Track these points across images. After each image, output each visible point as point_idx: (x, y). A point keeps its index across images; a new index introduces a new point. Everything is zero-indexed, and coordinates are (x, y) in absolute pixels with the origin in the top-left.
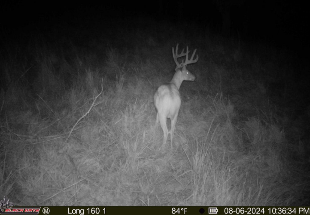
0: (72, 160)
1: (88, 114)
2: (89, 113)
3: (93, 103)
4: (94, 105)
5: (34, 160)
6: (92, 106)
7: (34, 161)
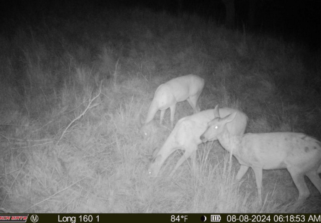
0: (63, 164)
1: (82, 116)
2: (84, 115)
3: (89, 105)
4: (90, 107)
5: (22, 163)
6: (88, 108)
7: (22, 165)
